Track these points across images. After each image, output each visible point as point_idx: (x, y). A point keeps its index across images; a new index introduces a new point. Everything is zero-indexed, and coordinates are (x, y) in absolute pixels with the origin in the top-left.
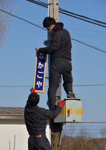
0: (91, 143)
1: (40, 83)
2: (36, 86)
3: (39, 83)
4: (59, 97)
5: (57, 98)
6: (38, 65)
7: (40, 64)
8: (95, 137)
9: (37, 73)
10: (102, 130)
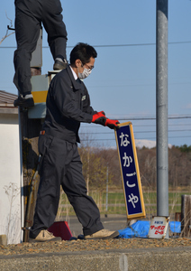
0: (98, 160)
1: (134, 197)
3: (133, 198)
4: (38, 69)
5: (33, 70)
6: (123, 161)
7: (125, 158)
8: (107, 148)
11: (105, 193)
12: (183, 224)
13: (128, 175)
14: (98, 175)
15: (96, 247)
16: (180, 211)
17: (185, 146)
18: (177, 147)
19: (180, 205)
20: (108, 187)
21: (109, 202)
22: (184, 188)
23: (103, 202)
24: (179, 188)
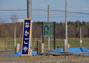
1: (26, 48)
2: (23, 51)
6: (24, 33)
7: (26, 32)
10: (12, 16)
11: (6, 41)
12: (38, 52)
13: (25, 39)
14: (3, 33)
15: (3, 59)
16: (36, 48)
17: (39, 22)
18: (36, 22)
19: (36, 45)
20: (7, 38)
21: (8, 45)
22: (38, 39)
23: (5, 44)
24: (36, 39)
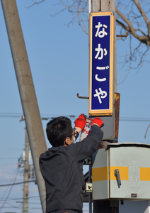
1: (102, 92)
2: (95, 100)
3: (100, 94)
7: (99, 49)
9: (95, 72)
13: (98, 68)
